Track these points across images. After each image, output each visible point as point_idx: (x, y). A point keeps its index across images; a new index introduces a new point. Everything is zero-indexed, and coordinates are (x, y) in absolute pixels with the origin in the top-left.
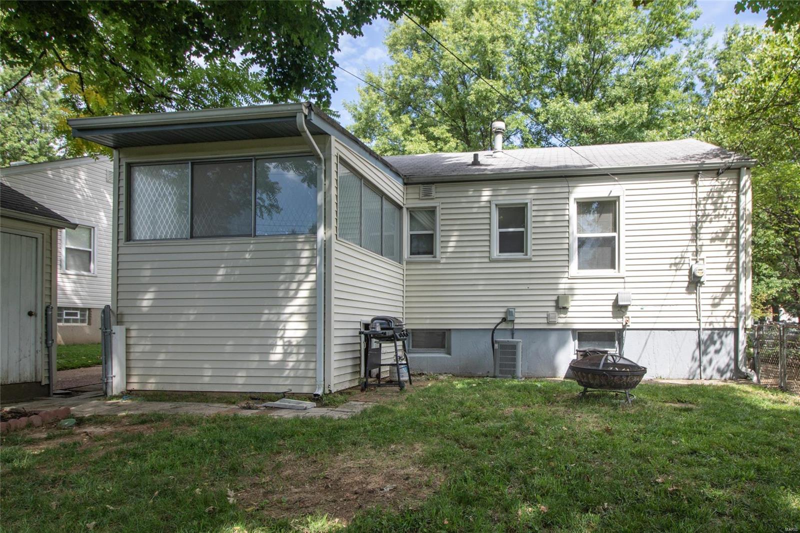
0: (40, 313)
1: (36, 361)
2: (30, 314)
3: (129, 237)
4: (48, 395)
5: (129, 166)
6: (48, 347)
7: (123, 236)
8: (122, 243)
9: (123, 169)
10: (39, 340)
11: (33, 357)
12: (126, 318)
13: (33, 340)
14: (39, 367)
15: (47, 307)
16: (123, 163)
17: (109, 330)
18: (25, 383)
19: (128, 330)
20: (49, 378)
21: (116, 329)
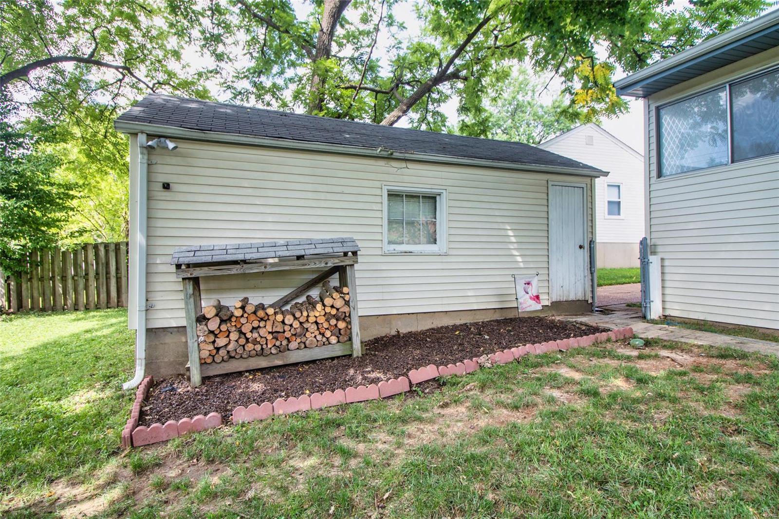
0: (586, 246)
1: (584, 284)
2: (581, 247)
3: (660, 174)
4: (592, 311)
5: (658, 109)
6: (592, 273)
7: (654, 173)
8: (653, 180)
9: (653, 113)
10: (586, 268)
11: (582, 281)
12: (659, 249)
13: (582, 269)
14: (587, 289)
15: (591, 242)
16: (653, 108)
17: (646, 260)
18: (578, 300)
19: (662, 259)
20: (593, 298)
21: (652, 258)
